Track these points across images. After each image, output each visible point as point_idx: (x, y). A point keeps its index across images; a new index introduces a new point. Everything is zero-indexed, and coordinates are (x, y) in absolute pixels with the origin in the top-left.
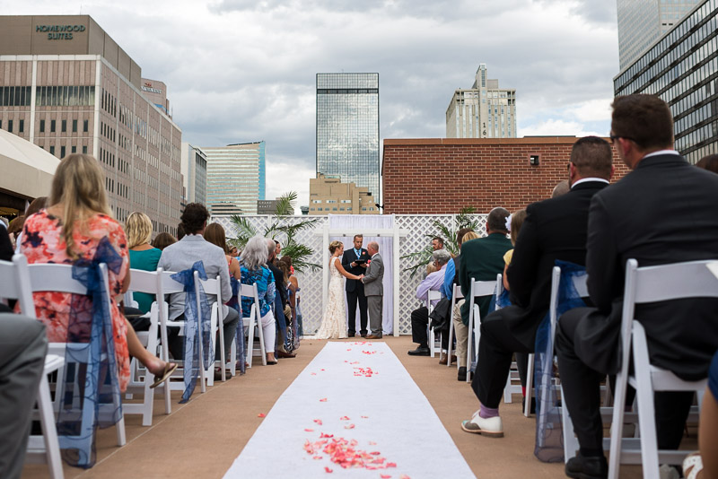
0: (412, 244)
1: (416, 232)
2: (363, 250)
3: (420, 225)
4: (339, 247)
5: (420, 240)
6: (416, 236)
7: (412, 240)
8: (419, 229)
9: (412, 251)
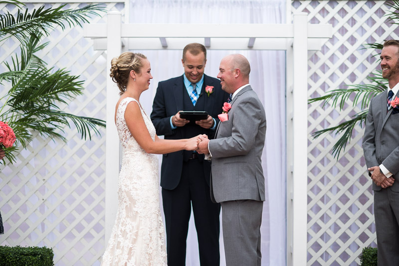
0: (334, 67)
1: (342, 40)
2: (208, 81)
3: (353, 21)
4: (137, 69)
5: (353, 59)
6: (343, 49)
7: (332, 58)
8: (352, 31)
9: (334, 86)
